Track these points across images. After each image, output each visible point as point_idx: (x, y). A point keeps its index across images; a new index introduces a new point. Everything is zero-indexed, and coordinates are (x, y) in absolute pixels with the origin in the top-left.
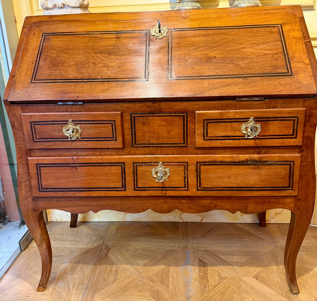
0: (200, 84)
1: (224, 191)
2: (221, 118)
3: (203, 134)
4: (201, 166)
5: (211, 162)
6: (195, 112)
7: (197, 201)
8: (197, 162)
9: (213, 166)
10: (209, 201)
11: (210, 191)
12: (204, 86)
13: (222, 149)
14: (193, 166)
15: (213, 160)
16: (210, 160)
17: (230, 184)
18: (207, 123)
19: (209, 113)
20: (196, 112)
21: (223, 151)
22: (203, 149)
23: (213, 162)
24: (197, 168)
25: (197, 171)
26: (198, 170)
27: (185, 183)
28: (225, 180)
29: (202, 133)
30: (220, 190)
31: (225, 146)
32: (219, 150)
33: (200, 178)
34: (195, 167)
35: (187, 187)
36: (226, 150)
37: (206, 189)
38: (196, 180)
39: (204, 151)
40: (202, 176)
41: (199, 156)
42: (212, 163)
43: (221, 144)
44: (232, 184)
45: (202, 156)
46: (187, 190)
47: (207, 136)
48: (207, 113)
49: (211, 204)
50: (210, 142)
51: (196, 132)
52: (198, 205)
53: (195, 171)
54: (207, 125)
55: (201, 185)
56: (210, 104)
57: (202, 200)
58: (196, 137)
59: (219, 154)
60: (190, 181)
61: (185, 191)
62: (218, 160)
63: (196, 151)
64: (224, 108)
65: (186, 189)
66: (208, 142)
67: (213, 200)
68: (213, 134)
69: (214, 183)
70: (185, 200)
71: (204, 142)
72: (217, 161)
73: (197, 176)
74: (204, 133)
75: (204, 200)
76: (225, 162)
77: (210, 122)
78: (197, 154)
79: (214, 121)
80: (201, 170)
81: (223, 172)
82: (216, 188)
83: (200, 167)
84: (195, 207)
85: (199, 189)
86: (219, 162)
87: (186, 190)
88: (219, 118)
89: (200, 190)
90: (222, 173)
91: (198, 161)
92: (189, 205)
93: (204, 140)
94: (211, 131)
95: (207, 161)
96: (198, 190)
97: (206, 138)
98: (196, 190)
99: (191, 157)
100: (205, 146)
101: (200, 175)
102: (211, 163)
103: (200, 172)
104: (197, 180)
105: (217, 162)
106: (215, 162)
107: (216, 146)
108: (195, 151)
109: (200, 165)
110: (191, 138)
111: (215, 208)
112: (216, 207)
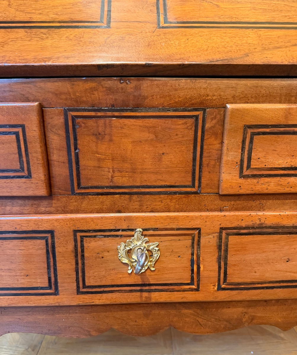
0: (237, 39)
1: (275, 289)
2: (285, 124)
3: (239, 163)
4: (231, 238)
5: (253, 228)
6: (225, 107)
7: (214, 310)
8: (221, 228)
9: (255, 236)
10: (240, 310)
11: (246, 291)
12: (249, 42)
13: (278, 199)
14: (211, 236)
15: (258, 222)
16: (250, 223)
17: (288, 274)
18: (253, 134)
19: (260, 110)
20: (229, 106)
21: (278, 202)
22: (236, 198)
23: (257, 228)
24: (219, 242)
25: (219, 247)
26: (223, 245)
27: (192, 274)
28: (279, 266)
29: (238, 159)
30: (267, 288)
31: (287, 190)
32: (271, 201)
33: (226, 264)
34: (216, 238)
35: (196, 283)
36: (287, 200)
37: (237, 287)
38: (216, 267)
39: (238, 202)
40: (231, 259)
41: (227, 213)
42: (255, 229)
43: (279, 187)
44: (292, 274)
45: (232, 213)
46: (197, 290)
47: (249, 167)
48: (255, 109)
49: (244, 315)
50: (255, 181)
51: (225, 158)
52: (216, 319)
53: (216, 248)
54: (251, 142)
55: (228, 278)
56: (262, 87)
57: (227, 308)
58: (223, 169)
59: (270, 209)
60: (204, 270)
61: (192, 291)
62: (268, 223)
63: (219, 202)
64: (293, 99)
65: (194, 287)
66: (250, 181)
67: (249, 307)
68: (262, 162)
69: (255, 272)
70: (189, 309)
71: (242, 181)
72: (266, 224)
73: (219, 258)
74: (242, 161)
75: (229, 307)
76: (283, 227)
77: (259, 134)
78: (221, 210)
79: (268, 130)
80: (229, 246)
81: (276, 249)
82: (258, 283)
83: (227, 238)
84: (210, 323)
85: (223, 286)
86: (270, 227)
87: (195, 289)
88: (282, 123)
89: (224, 289)
90: (275, 251)
91: (223, 226)
92: (197, 319)
93: (240, 178)
94: (260, 155)
95: (244, 224)
96: (220, 288)
97: (246, 172)
98: (216, 288)
99: (207, 217)
100: (242, 192)
101: (226, 258)
102: (251, 231)
103: (226, 251)
104: (220, 268)
105: (266, 227)
106: (261, 227)
107: (266, 191)
108: (216, 202)
109: (228, 235)
110: (209, 172)
111: (251, 321)
112: (252, 319)
